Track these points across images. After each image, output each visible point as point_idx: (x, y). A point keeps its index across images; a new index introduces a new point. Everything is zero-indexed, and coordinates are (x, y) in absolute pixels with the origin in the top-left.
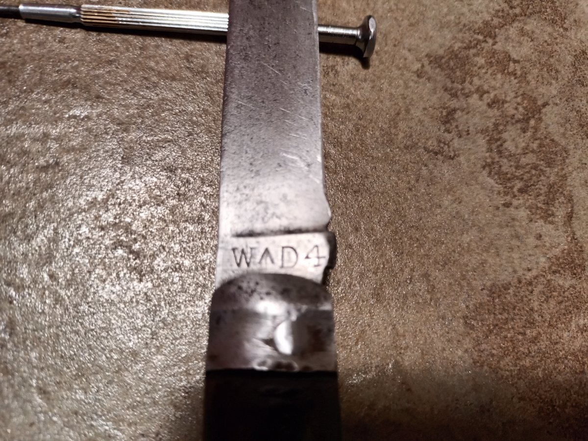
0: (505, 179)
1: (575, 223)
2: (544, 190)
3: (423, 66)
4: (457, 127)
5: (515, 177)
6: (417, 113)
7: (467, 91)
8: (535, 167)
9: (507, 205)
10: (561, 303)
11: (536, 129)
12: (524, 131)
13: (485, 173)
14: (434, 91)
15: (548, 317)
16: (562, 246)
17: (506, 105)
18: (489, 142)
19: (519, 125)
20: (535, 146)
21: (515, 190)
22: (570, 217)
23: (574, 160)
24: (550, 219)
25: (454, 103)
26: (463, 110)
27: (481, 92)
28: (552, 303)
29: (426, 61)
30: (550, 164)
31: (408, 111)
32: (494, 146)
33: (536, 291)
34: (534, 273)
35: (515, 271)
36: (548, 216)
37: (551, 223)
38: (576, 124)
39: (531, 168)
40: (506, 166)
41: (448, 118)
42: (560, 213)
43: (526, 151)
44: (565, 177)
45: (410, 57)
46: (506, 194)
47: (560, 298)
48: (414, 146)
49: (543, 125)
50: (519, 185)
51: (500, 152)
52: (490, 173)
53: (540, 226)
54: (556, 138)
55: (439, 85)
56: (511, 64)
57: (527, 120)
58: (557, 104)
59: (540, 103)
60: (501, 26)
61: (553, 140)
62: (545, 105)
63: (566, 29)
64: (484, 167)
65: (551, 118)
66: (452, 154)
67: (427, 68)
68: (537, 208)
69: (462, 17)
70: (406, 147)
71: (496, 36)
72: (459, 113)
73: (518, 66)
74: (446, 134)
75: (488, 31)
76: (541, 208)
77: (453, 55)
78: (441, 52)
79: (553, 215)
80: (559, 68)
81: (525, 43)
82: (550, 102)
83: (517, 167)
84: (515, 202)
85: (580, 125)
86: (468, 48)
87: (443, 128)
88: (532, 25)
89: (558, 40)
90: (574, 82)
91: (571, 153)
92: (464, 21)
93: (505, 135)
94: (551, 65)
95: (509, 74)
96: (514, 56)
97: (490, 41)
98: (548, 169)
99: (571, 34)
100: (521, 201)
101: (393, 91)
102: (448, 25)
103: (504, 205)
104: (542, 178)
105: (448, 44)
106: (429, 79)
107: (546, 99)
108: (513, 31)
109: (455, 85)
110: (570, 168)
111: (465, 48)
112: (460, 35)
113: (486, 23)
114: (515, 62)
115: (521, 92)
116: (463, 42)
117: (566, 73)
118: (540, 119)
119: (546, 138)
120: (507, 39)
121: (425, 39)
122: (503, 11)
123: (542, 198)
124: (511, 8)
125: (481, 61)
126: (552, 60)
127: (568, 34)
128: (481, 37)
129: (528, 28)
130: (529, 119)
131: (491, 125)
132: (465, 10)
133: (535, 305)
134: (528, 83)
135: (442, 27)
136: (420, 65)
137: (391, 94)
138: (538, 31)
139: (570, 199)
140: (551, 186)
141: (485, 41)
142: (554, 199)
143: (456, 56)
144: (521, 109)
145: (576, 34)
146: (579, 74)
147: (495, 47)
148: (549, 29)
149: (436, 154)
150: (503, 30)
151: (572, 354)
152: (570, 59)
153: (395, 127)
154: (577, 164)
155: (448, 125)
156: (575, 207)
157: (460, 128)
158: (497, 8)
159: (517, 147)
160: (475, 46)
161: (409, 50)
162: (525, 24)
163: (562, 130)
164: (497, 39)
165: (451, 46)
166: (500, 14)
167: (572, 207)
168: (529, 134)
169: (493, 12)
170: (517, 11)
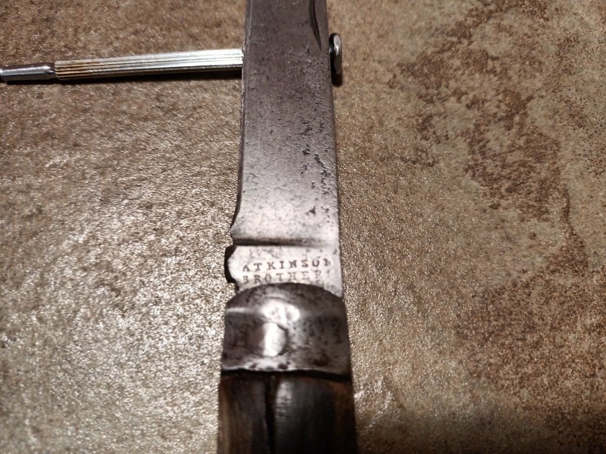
0: (490, 180)
1: (573, 217)
2: (535, 186)
3: (395, 76)
4: (434, 133)
5: (501, 177)
6: (391, 124)
7: (443, 95)
8: (523, 164)
9: (495, 207)
10: (562, 304)
11: (521, 125)
12: (509, 128)
13: (468, 176)
14: (408, 99)
15: (549, 320)
16: (559, 244)
17: (486, 105)
18: (471, 144)
19: (502, 123)
20: (521, 142)
21: (503, 190)
22: (566, 212)
23: (566, 153)
24: (544, 216)
25: (430, 109)
26: (440, 115)
27: (459, 94)
28: (553, 304)
29: (398, 71)
30: (540, 159)
31: (381, 123)
32: (476, 148)
33: (534, 294)
34: (530, 274)
35: (509, 275)
36: (541, 214)
37: (546, 220)
38: (565, 115)
39: (519, 166)
40: (491, 167)
41: (424, 125)
42: (555, 209)
43: (512, 148)
44: (557, 171)
45: (381, 69)
46: (493, 195)
47: (562, 299)
48: (391, 157)
49: (528, 120)
50: (507, 184)
51: (483, 154)
52: (474, 176)
53: (534, 225)
54: (545, 131)
55: (414, 94)
56: (490, 62)
57: (510, 117)
58: (542, 97)
59: (523, 98)
60: (476, 25)
61: (541, 134)
62: (530, 98)
63: (547, 19)
64: (466, 171)
65: (538, 112)
66: (431, 161)
67: (400, 77)
68: (529, 206)
69: (433, 22)
70: (382, 160)
71: (471, 36)
72: (436, 118)
73: (497, 64)
74: (424, 142)
75: (462, 32)
76: (533, 206)
77: (426, 60)
78: (413, 59)
79: (547, 212)
80: (543, 59)
81: (503, 38)
82: (535, 95)
83: (503, 167)
84: (503, 203)
85: (571, 115)
86: (442, 51)
87: (419, 137)
88: (509, 19)
89: (539, 32)
90: (560, 71)
91: (562, 145)
92: (435, 24)
93: (489, 135)
94: (533, 58)
95: (487, 72)
96: (492, 53)
97: (465, 42)
98: (538, 165)
99: (553, 23)
100: (510, 201)
101: (365, 105)
102: (419, 31)
103: (491, 207)
104: (532, 174)
105: (420, 50)
106: (402, 88)
107: (530, 93)
108: (489, 28)
109: (430, 91)
110: (563, 161)
111: (439, 52)
112: (432, 40)
113: (460, 24)
114: (494, 59)
115: (502, 89)
116: (435, 46)
117: (550, 64)
118: (525, 114)
119: (533, 133)
120: (483, 37)
121: (396, 49)
122: (477, 9)
123: (533, 195)
124: (486, 5)
125: (457, 62)
126: (534, 52)
127: (550, 23)
128: (454, 39)
129: (505, 23)
130: (513, 115)
131: (472, 126)
132: (437, 14)
133: (535, 308)
134: (510, 78)
135: (412, 35)
136: (392, 76)
137: (363, 108)
138: (516, 25)
139: (565, 193)
140: (543, 182)
141: (460, 42)
142: (547, 195)
143: (430, 61)
144: (503, 106)
145: (558, 22)
146: (565, 62)
147: (471, 47)
148: (529, 22)
149: (414, 163)
150: (478, 30)
151: (580, 357)
152: (553, 48)
153: (369, 141)
154: (570, 156)
155: (425, 133)
156: (571, 201)
157: (438, 134)
158: (470, 7)
159: (501, 146)
160: (450, 48)
161: (380, 62)
162: (502, 19)
163: (551, 123)
164: (473, 39)
165: (423, 53)
166: (474, 13)
167: (568, 202)
168: (514, 131)
169: (466, 12)
170: (492, 7)
